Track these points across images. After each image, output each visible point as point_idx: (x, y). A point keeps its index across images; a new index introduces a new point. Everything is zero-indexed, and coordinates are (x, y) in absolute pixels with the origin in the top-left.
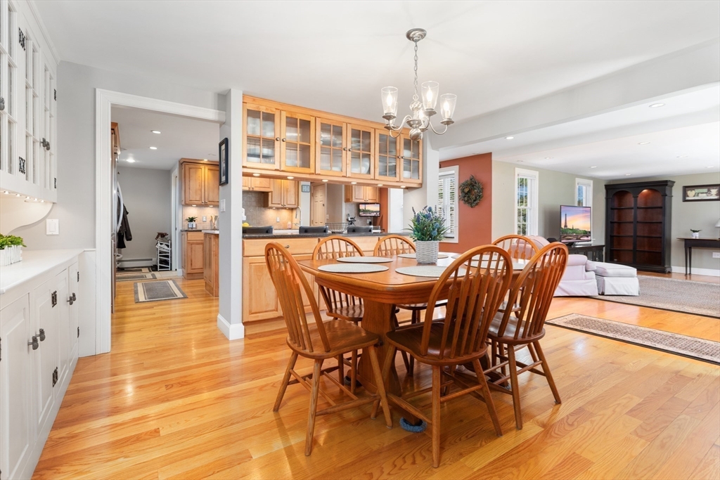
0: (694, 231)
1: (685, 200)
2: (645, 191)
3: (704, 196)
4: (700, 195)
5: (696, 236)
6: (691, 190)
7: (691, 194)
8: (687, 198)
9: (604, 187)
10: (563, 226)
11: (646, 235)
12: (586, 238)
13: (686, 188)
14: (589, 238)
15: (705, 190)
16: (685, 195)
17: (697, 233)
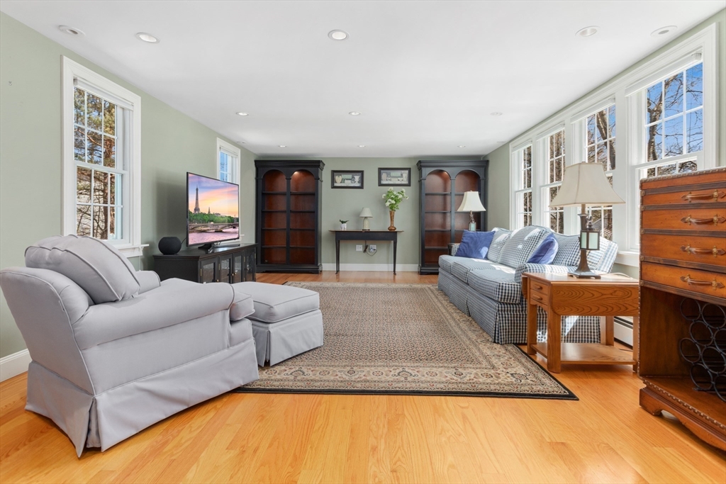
0: (343, 222)
1: (334, 187)
2: (296, 173)
3: (348, 183)
4: (346, 181)
5: (345, 227)
6: (339, 176)
7: (338, 179)
8: (336, 185)
9: (254, 163)
10: (192, 208)
11: (298, 228)
12: (231, 230)
13: (334, 172)
14: (237, 230)
15: (349, 176)
16: (333, 181)
17: (345, 224)
